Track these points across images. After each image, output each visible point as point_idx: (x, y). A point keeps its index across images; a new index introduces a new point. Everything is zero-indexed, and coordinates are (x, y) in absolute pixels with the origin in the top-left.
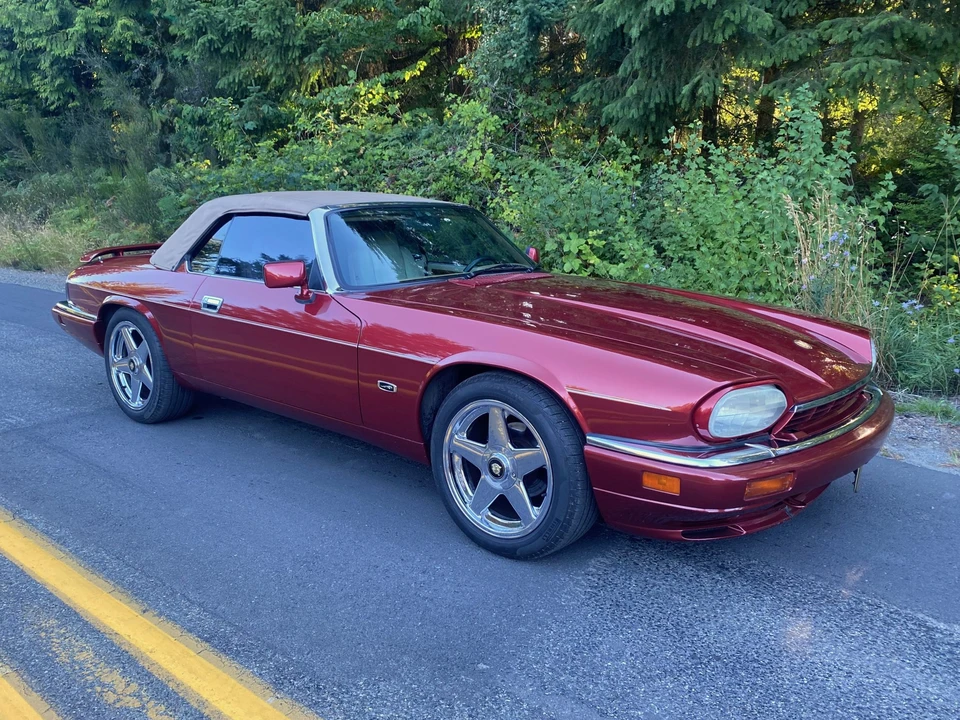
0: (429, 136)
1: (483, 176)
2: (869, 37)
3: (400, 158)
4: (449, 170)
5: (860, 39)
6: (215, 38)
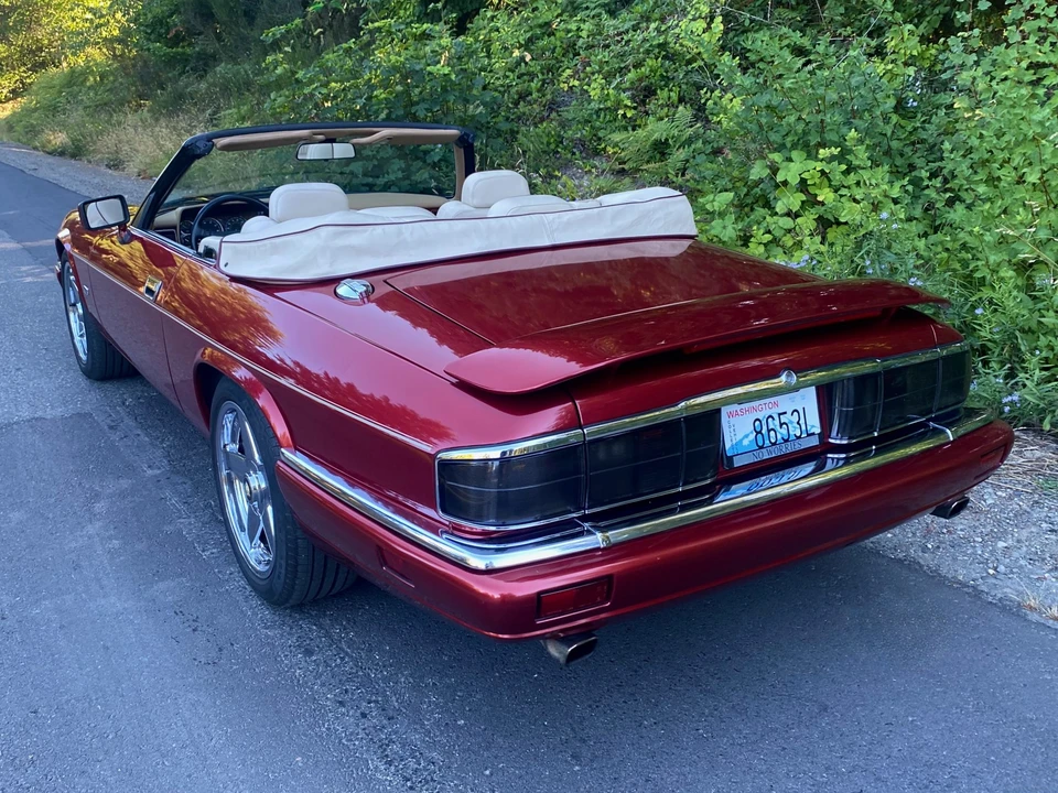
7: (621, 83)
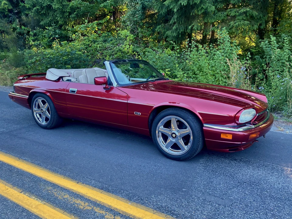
0: (111, 40)
1: (130, 53)
2: (241, 14)
3: (103, 47)
4: (119, 51)
5: (238, 15)
6: (39, 8)
7: (113, 57)
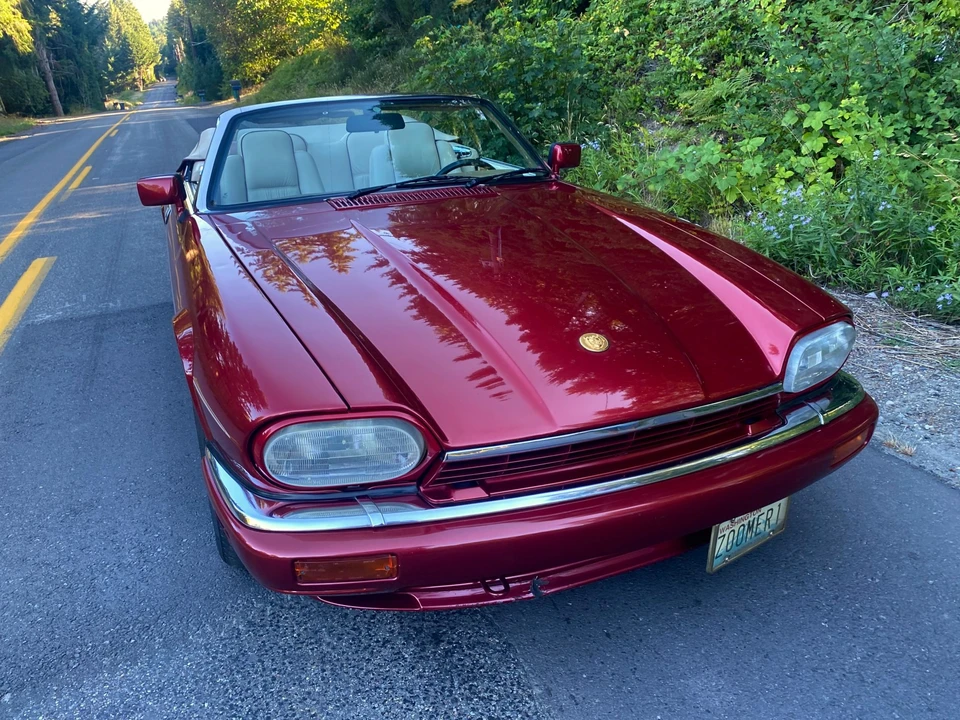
7: (696, 51)
